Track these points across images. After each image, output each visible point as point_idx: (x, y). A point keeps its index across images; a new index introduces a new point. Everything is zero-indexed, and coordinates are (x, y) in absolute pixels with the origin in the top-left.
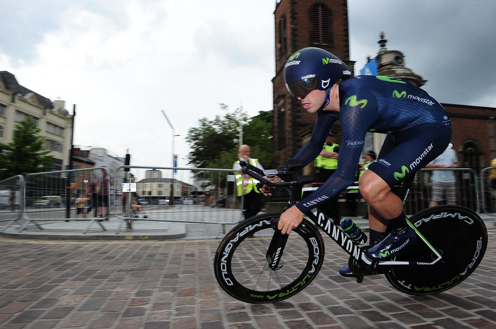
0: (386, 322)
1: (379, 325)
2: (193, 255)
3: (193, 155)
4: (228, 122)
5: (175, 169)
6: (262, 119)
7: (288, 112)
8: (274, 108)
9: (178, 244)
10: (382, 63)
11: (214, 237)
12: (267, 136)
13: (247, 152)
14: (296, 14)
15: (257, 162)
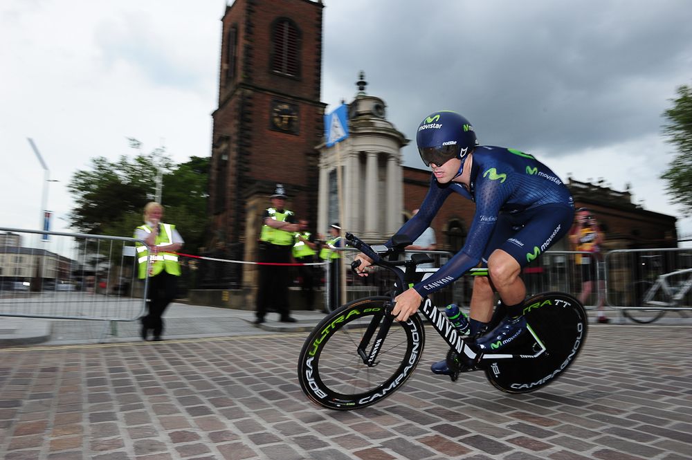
0: (323, 449)
1: (313, 454)
2: (54, 370)
3: (79, 214)
4: (141, 168)
5: (45, 234)
6: (193, 169)
7: (233, 162)
8: (213, 155)
9: (32, 352)
10: (359, 110)
11: (96, 341)
12: (200, 193)
13: (159, 213)
14: (252, 26)
15: (174, 230)
